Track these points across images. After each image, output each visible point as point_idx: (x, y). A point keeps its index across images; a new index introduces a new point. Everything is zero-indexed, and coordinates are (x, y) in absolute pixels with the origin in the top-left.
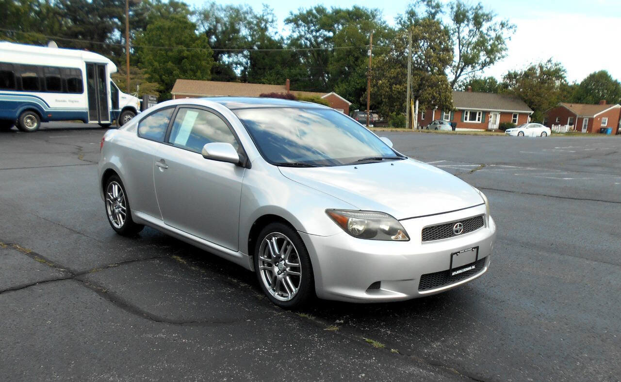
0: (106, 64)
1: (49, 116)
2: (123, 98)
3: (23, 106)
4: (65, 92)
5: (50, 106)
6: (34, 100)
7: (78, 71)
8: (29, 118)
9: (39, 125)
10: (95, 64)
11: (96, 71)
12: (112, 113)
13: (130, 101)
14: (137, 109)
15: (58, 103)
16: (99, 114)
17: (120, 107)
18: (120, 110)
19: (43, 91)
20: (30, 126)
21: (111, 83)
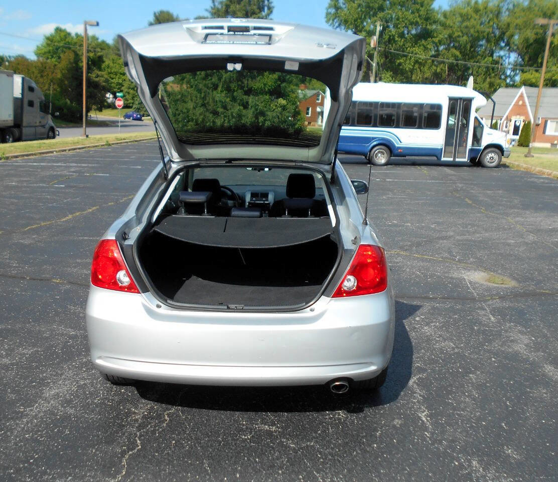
0: (474, 98)
1: (399, 151)
2: (489, 134)
3: (376, 141)
4: (420, 128)
5: (402, 141)
7: (439, 107)
10: (461, 99)
11: (461, 107)
12: (471, 150)
14: (504, 146)
16: (455, 152)
17: (482, 144)
18: (482, 148)
20: (379, 160)
21: (476, 118)
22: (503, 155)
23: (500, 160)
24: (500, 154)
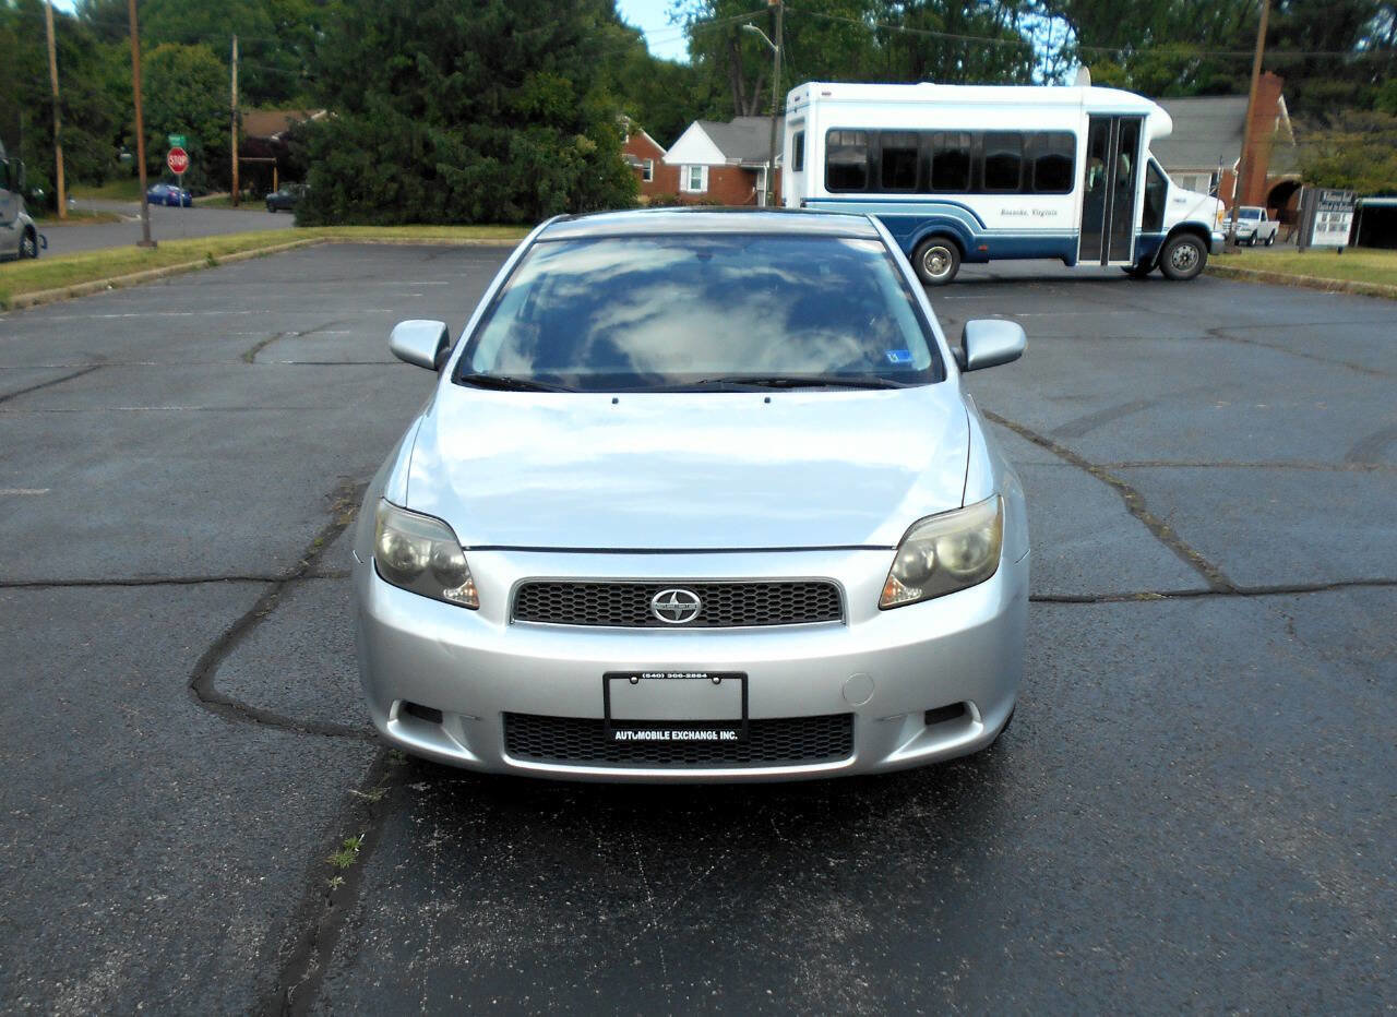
0: (1145, 116)
1: (981, 248)
2: (1178, 201)
3: (926, 226)
4: (1026, 190)
5: (987, 226)
6: (951, 212)
7: (1068, 138)
8: (937, 253)
9: (955, 271)
10: (1116, 117)
11: (1115, 135)
12: (1141, 241)
13: (1197, 208)
14: (1211, 229)
15: (1006, 218)
16: (1106, 244)
17: (1165, 224)
18: (1165, 233)
19: (976, 190)
20: (938, 272)
21: (1150, 163)
22: (1209, 250)
23: (1202, 260)
24: (1204, 246)
